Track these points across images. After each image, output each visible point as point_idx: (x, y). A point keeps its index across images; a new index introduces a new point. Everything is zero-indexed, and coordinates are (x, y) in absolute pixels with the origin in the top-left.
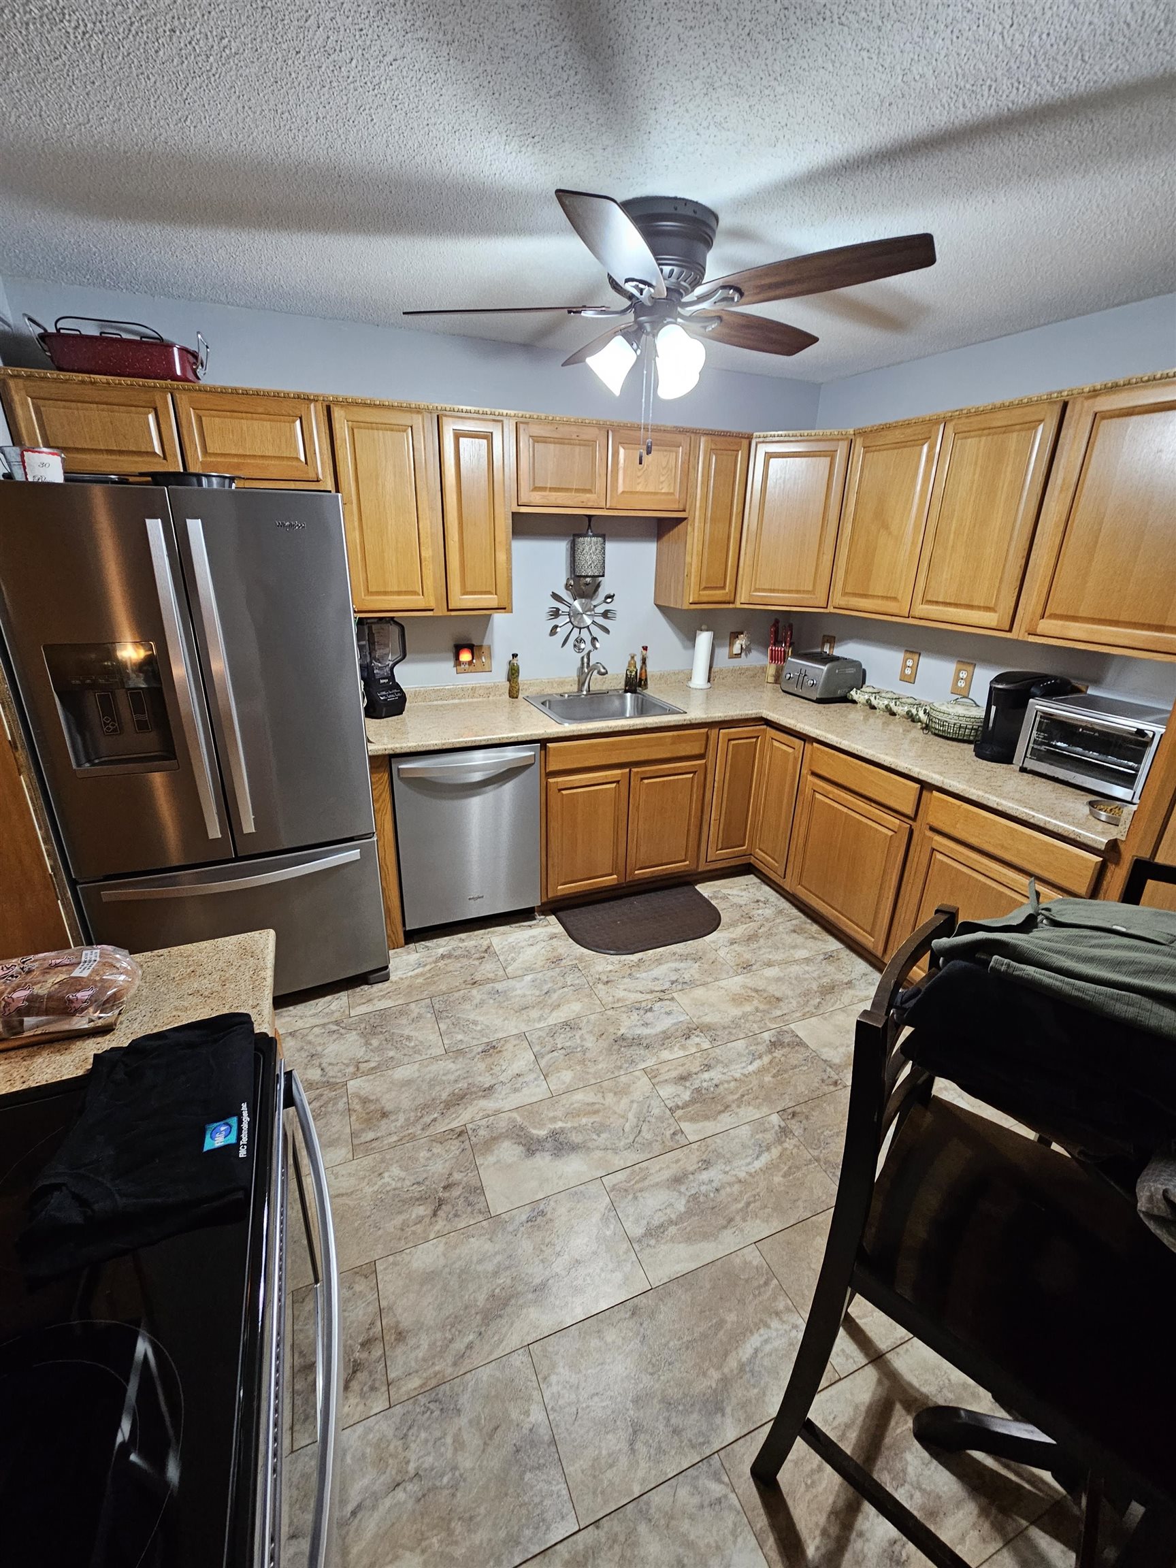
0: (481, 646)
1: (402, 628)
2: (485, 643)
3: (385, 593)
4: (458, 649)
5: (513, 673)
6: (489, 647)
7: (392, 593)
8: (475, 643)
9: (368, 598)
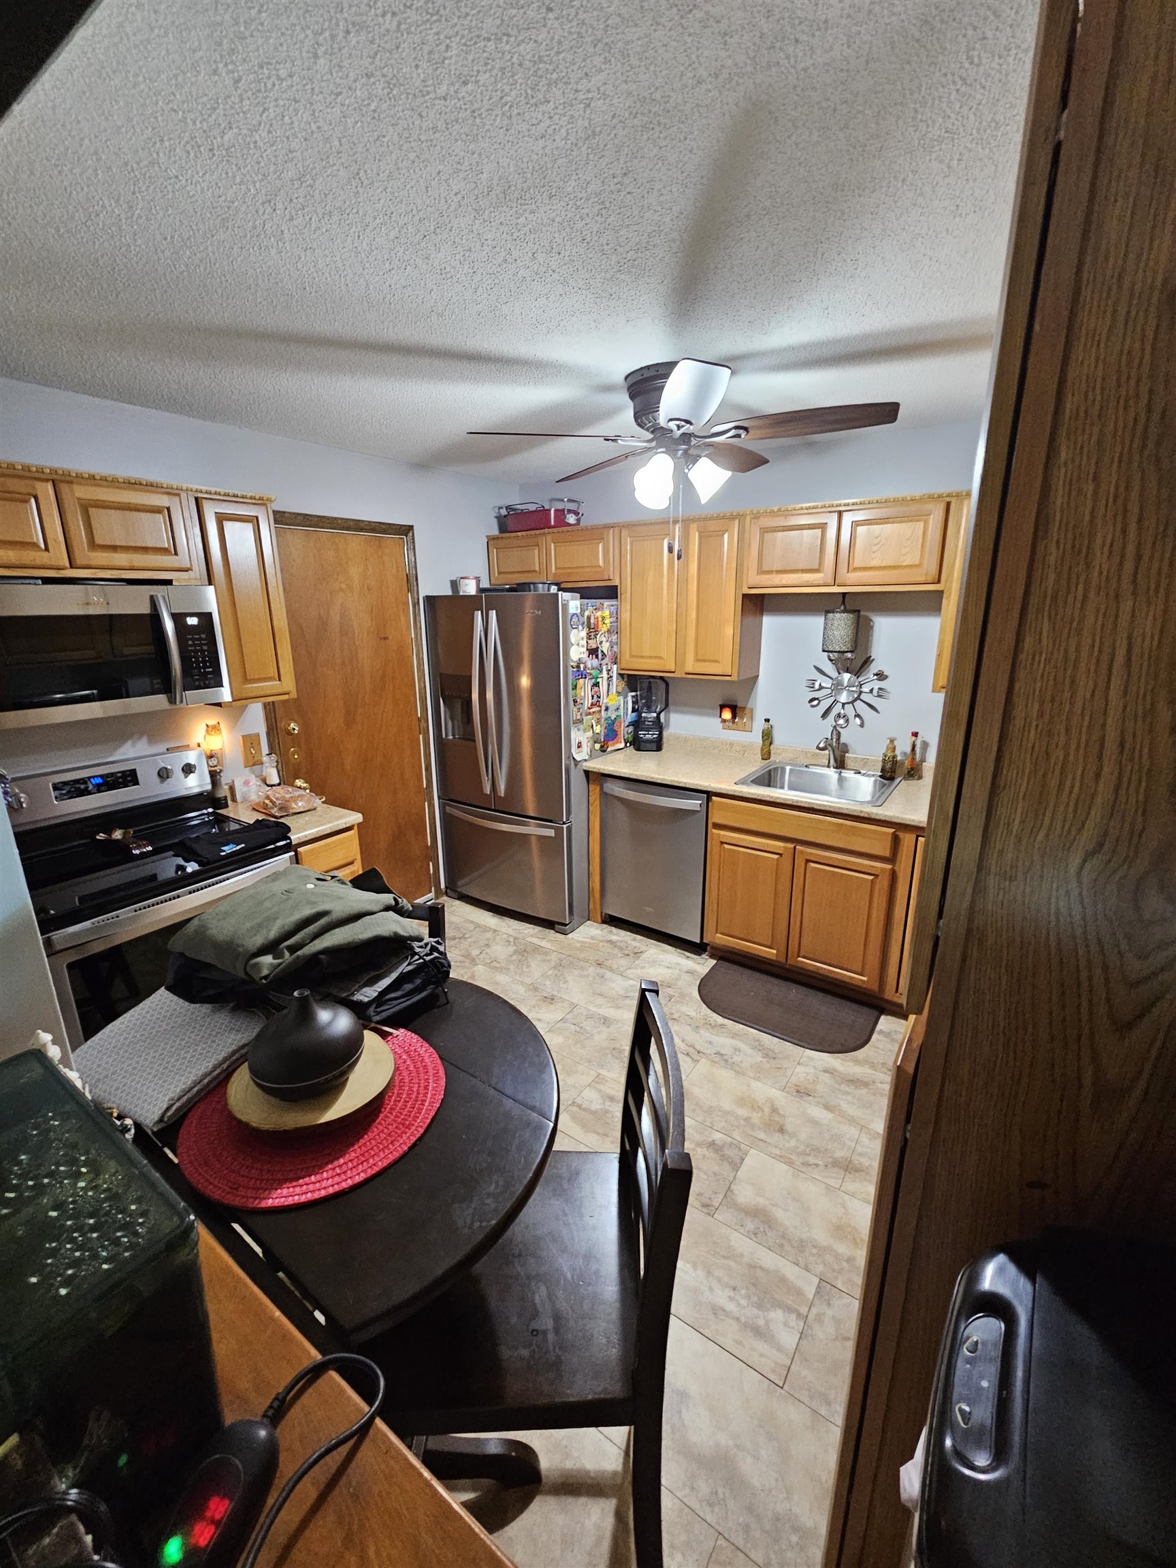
0: (744, 708)
1: (667, 684)
2: (749, 706)
3: (642, 657)
4: (722, 707)
5: (767, 736)
6: (752, 710)
7: (646, 657)
8: (739, 704)
9: (631, 659)
